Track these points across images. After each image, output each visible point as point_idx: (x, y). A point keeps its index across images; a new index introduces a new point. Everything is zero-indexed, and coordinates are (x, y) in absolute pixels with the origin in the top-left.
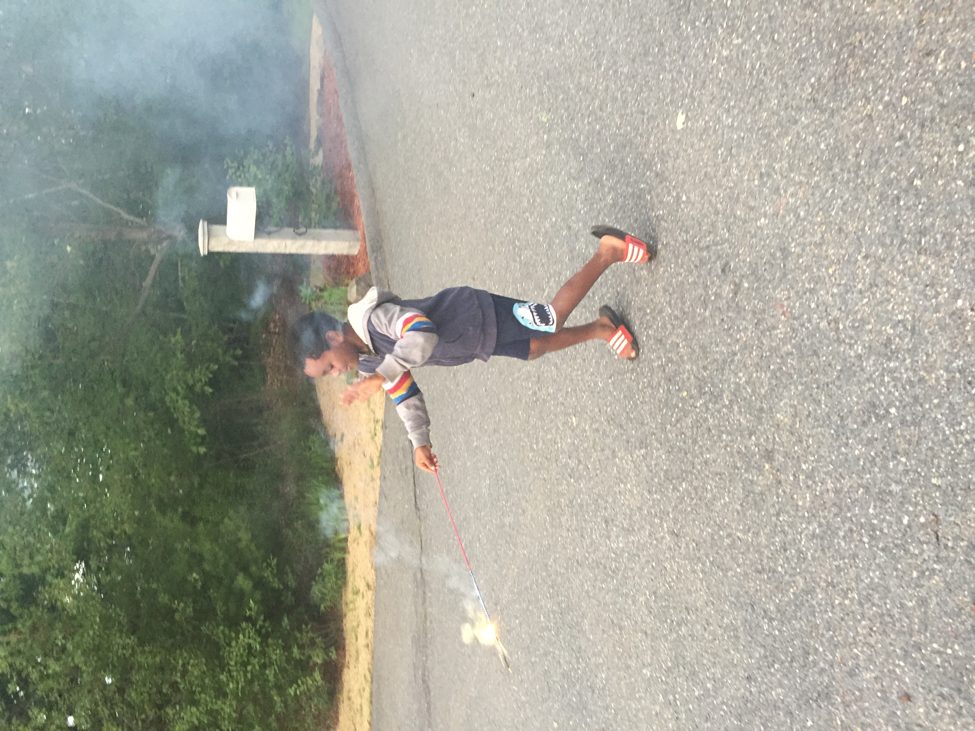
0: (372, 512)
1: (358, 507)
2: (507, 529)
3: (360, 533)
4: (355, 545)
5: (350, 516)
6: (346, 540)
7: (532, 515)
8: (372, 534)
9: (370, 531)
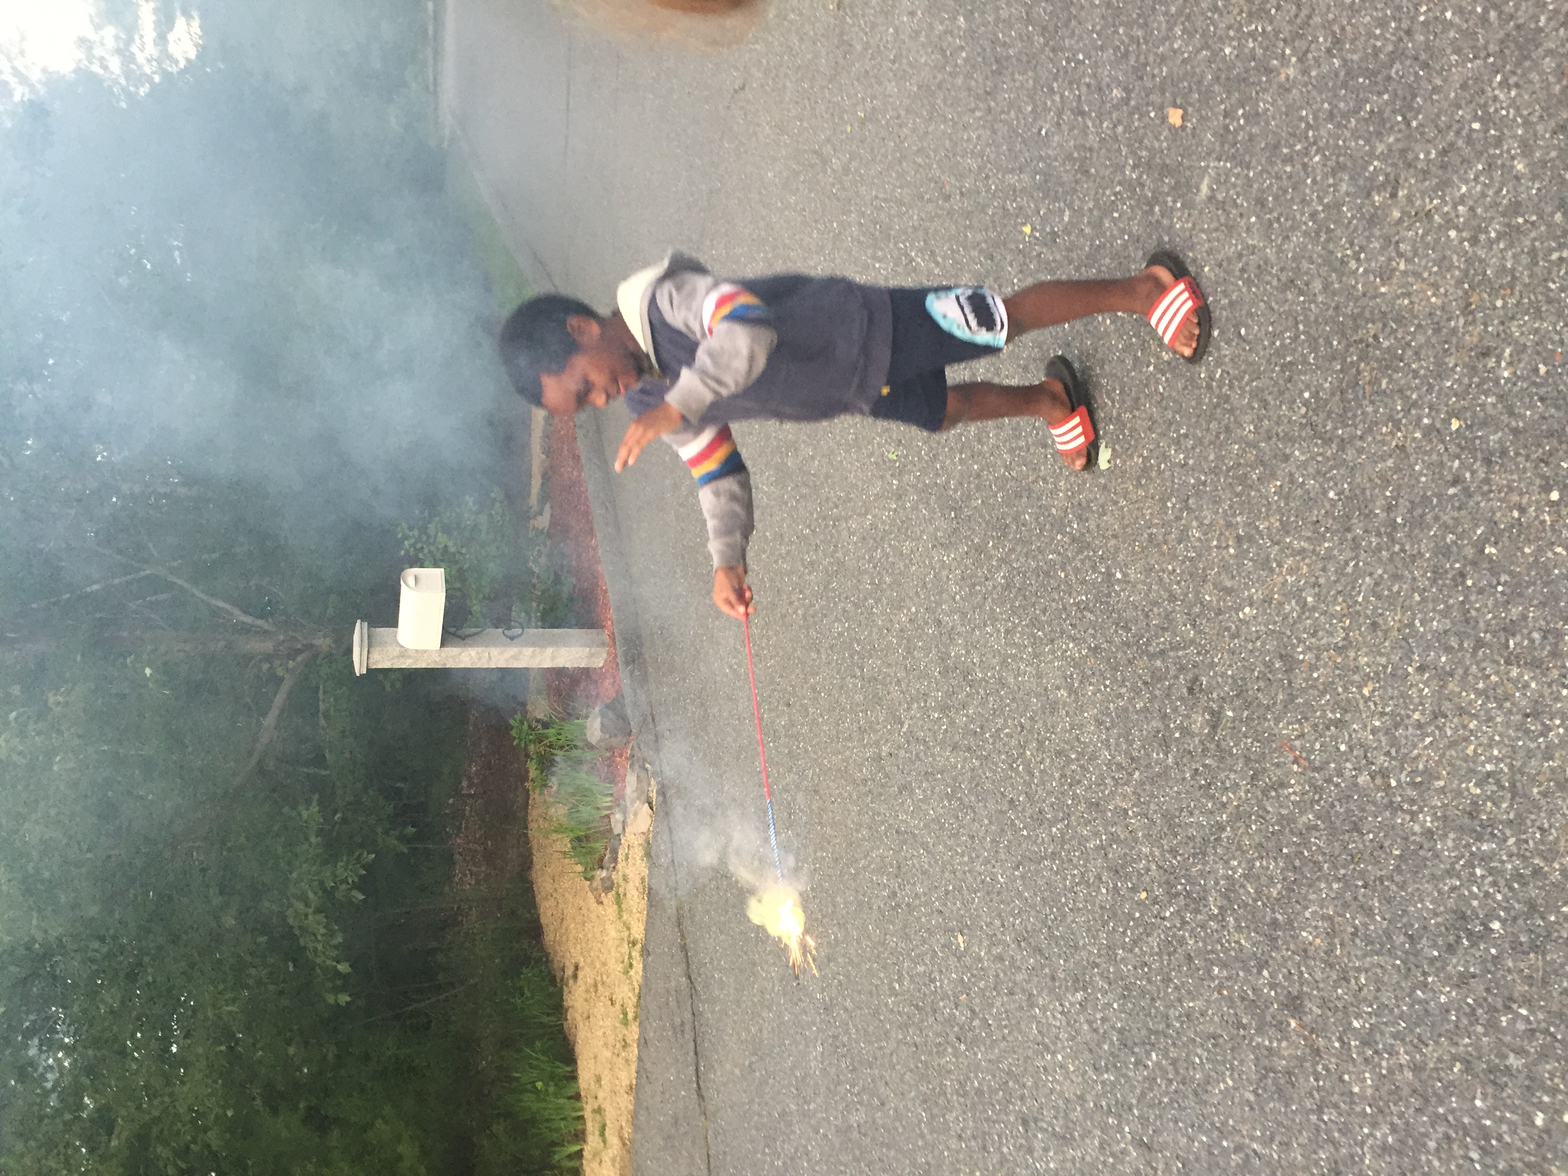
0: (626, 1102)
1: (601, 1095)
2: (855, 1135)
3: (604, 1142)
4: (595, 1165)
5: (588, 1113)
6: (579, 1154)
7: (896, 1110)
8: (624, 1144)
9: (621, 1138)
